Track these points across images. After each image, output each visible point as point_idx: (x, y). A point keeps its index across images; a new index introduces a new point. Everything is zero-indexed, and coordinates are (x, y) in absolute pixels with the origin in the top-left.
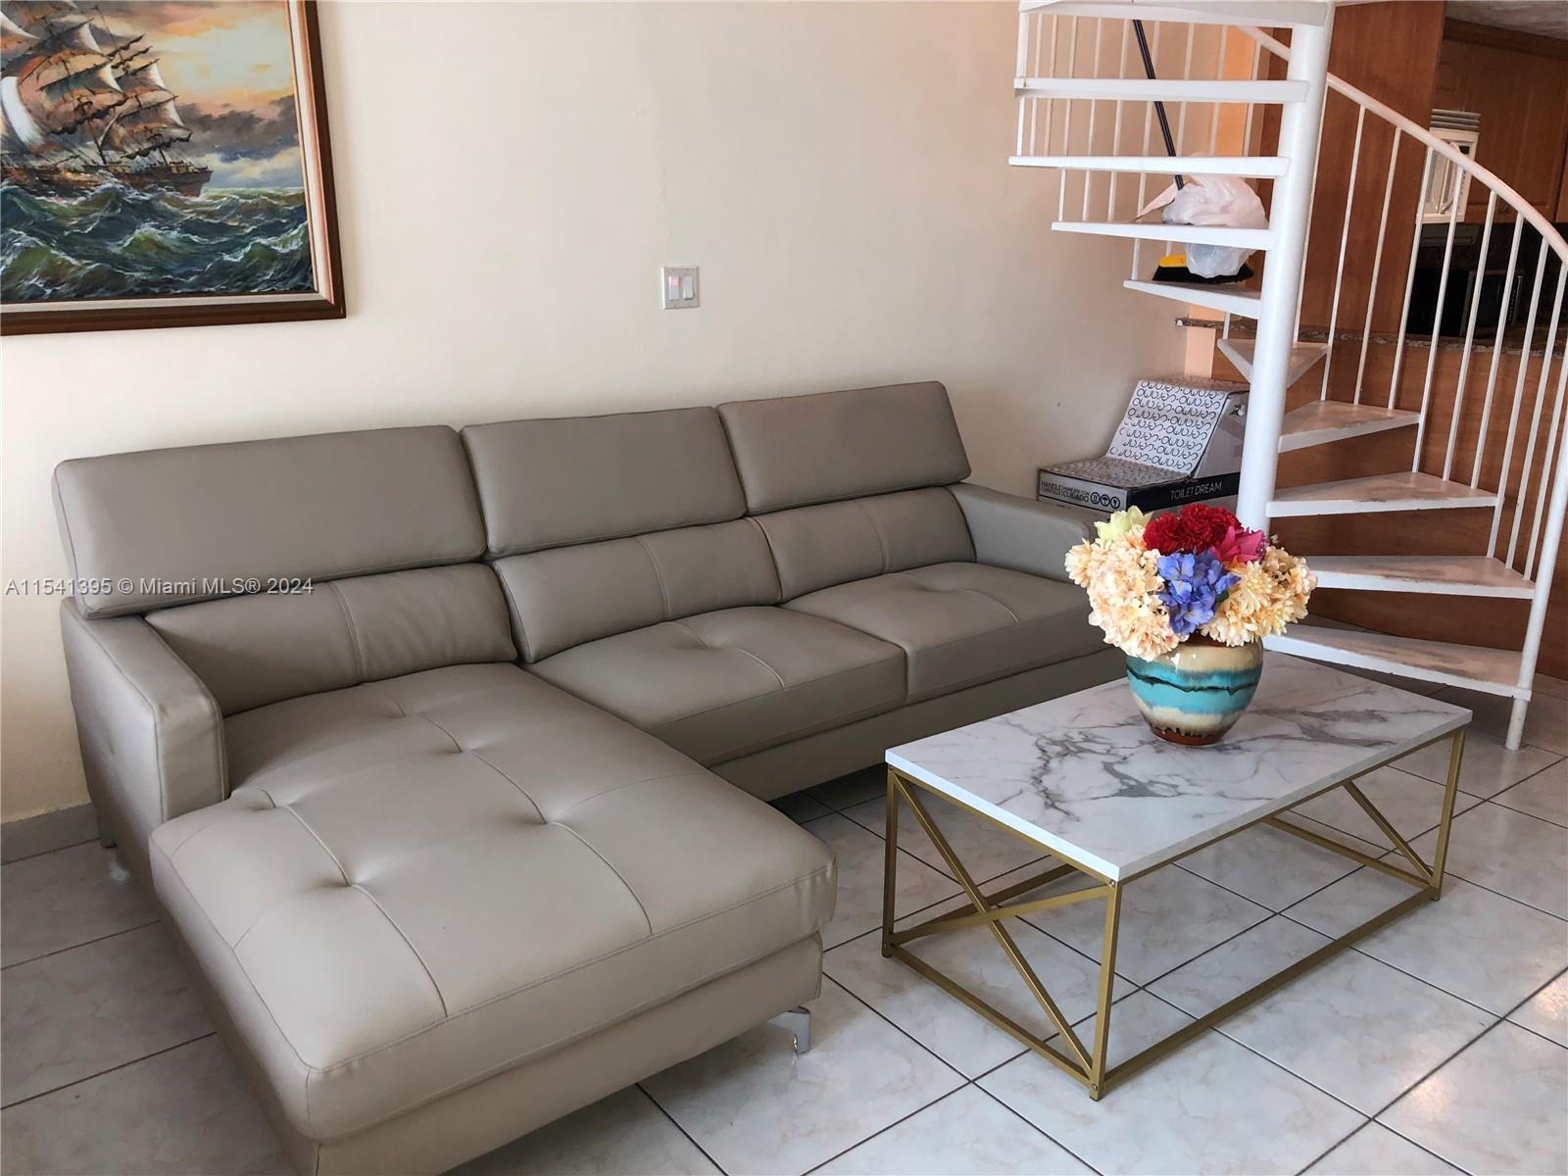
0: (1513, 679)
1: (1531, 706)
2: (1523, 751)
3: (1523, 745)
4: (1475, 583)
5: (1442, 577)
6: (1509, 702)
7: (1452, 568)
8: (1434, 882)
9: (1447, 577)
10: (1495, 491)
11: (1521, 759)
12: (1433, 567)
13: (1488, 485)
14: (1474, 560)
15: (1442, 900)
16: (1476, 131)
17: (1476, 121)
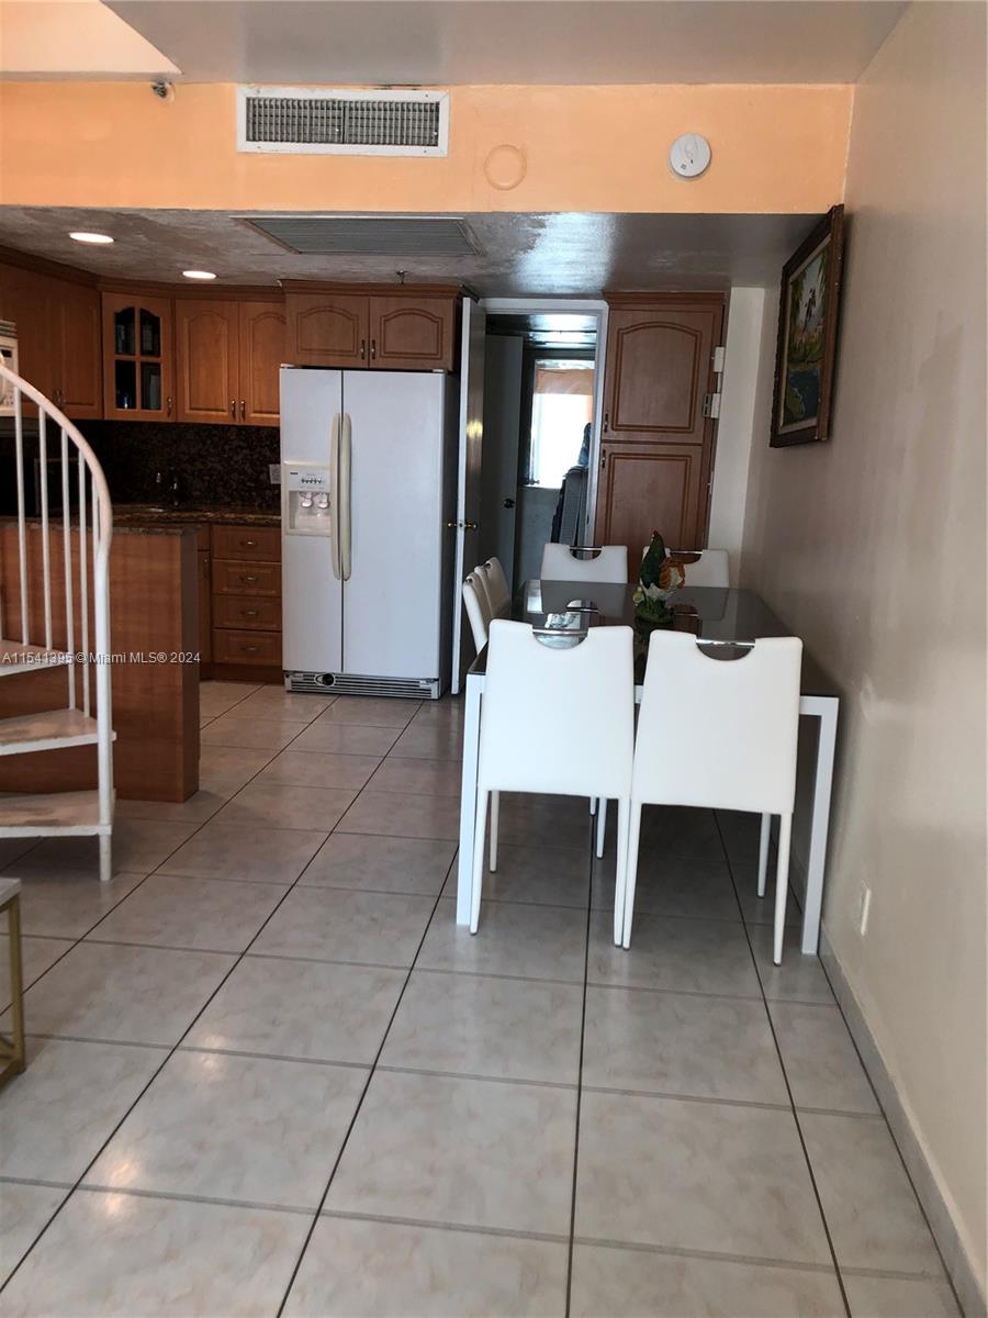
0: (96, 819)
1: (114, 838)
2: (116, 879)
3: (114, 873)
4: (56, 736)
5: (26, 736)
6: (95, 839)
7: (37, 725)
8: (17, 1054)
9: (33, 735)
10: (65, 650)
11: (114, 886)
12: (20, 728)
13: (60, 646)
14: (60, 714)
15: (29, 1070)
16: (14, 337)
17: (13, 329)
